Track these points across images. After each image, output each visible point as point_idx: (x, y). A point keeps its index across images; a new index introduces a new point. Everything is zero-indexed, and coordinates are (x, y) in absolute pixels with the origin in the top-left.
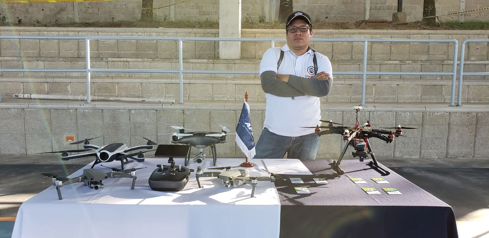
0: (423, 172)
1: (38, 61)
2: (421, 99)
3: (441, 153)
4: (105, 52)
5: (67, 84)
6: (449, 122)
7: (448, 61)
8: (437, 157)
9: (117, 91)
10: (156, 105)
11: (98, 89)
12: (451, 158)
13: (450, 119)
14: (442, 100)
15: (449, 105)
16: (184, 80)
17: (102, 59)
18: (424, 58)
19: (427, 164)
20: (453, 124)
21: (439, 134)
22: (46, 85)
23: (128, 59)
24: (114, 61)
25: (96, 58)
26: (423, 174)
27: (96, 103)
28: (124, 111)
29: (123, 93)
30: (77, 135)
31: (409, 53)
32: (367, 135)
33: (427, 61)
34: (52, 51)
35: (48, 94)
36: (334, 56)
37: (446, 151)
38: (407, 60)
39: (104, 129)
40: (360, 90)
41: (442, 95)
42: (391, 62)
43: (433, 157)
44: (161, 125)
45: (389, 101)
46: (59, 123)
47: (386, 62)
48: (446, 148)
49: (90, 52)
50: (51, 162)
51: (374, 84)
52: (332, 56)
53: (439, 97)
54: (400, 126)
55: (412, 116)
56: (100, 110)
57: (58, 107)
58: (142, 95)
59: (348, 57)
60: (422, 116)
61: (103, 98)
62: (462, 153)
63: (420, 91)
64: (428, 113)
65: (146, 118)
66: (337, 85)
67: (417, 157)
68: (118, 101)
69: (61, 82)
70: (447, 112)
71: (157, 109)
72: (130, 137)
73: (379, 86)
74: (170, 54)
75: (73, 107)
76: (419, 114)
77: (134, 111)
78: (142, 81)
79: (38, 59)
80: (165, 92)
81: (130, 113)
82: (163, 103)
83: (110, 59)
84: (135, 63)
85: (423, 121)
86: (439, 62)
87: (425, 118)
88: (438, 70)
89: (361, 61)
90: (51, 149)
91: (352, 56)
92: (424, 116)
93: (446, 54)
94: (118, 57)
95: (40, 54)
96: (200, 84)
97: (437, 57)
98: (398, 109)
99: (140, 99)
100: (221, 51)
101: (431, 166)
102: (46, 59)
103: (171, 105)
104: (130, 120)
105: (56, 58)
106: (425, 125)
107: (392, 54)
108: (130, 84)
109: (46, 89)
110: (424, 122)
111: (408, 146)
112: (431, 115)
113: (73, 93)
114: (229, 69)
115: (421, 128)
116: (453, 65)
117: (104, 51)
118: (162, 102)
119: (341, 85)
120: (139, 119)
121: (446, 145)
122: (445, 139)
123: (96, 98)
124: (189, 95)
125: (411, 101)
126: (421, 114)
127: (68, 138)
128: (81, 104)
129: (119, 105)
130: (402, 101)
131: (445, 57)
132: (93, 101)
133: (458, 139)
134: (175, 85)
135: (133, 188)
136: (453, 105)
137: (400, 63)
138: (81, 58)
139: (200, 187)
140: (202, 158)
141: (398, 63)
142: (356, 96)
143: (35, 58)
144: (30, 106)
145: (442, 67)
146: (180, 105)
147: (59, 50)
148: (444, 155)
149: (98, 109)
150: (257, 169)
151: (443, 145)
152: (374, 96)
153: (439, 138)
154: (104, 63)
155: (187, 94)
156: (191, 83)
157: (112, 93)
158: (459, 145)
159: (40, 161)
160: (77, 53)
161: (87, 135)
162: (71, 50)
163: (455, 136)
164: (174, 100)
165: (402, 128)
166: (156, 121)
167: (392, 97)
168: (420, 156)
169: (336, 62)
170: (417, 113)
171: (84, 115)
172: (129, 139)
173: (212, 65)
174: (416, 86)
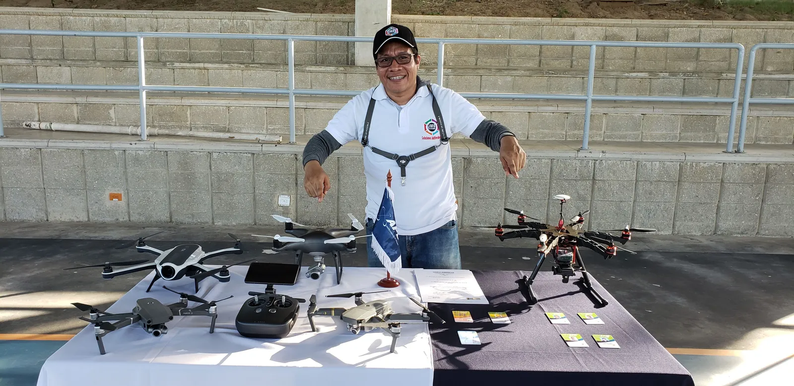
0: (675, 260)
1: (60, 65)
2: (681, 138)
3: (707, 227)
4: (170, 50)
5: (109, 107)
6: (722, 179)
7: (728, 74)
8: (700, 234)
9: (189, 119)
10: (251, 145)
11: (158, 116)
12: (722, 234)
13: (723, 174)
14: (713, 139)
15: (724, 150)
16: (298, 103)
17: (164, 64)
18: (690, 67)
19: (682, 245)
20: (729, 181)
21: (705, 197)
22: (75, 108)
23: (207, 65)
24: (183, 68)
25: (154, 62)
26: (675, 263)
27: (156, 140)
28: (201, 154)
29: (199, 123)
30: (126, 191)
31: (666, 58)
32: (575, 242)
33: (693, 73)
34: (83, 49)
35: (78, 123)
36: (542, 61)
37: (714, 225)
38: (661, 72)
39: (169, 183)
40: (581, 122)
41: (714, 131)
42: (634, 74)
43: (694, 233)
44: (260, 176)
45: (628, 140)
46: (97, 172)
47: (626, 74)
48: (715, 220)
49: (144, 51)
50: (87, 235)
51: (605, 112)
52: (540, 62)
53: (709, 135)
54: (628, 228)
55: (664, 168)
56: (162, 152)
57: (95, 147)
58: (229, 125)
59: (564, 64)
60: (678, 168)
61: (167, 132)
62: (739, 228)
63: (679, 125)
64: (689, 164)
65: (235, 166)
66: (546, 114)
67: (667, 232)
68: (191, 137)
69: (100, 103)
70: (721, 162)
71: (253, 152)
72: (212, 195)
73: (612, 116)
74: (276, 55)
75: (119, 147)
76: (674, 165)
77: (217, 154)
78: (229, 103)
79: (61, 63)
80: (266, 121)
81: (210, 158)
82: (262, 143)
83: (177, 64)
84: (218, 71)
85: (680, 176)
86: (714, 75)
87: (684, 171)
88: (711, 88)
89: (585, 72)
90: (87, 213)
91: (572, 62)
92: (682, 169)
93: (727, 61)
94: (190, 61)
95: (63, 53)
96: (322, 109)
97: (711, 65)
98: (640, 157)
99: (227, 135)
100: (358, 53)
101: (688, 250)
102: (73, 63)
103: (276, 146)
104: (211, 169)
105: (90, 62)
106: (683, 183)
107: (637, 60)
108: (209, 107)
109: (76, 115)
110: (683, 178)
111: (654, 215)
112: (694, 166)
113: (120, 122)
114: (370, 83)
115: (676, 187)
116: (735, 79)
117: (168, 49)
118: (262, 141)
119: (552, 114)
120: (225, 168)
121: (715, 215)
122: (714, 206)
123: (156, 131)
124: (305, 127)
125: (664, 141)
126: (678, 165)
127: (112, 197)
128: (132, 143)
129: (193, 145)
130: (649, 141)
131: (724, 65)
132: (150, 136)
133: (735, 205)
134: (282, 110)
135: (212, 332)
136: (730, 151)
137: (650, 76)
138: (129, 61)
139: (314, 330)
140: (319, 271)
141: (647, 75)
142: (576, 132)
143: (56, 61)
144: (50, 144)
145: (719, 83)
146: (291, 146)
147: (95, 46)
148: (711, 231)
149: (158, 150)
150: (404, 292)
151: (711, 214)
152: (604, 132)
153: (704, 203)
154: (168, 70)
155: (301, 125)
156: (308, 107)
157: (182, 121)
158: (736, 215)
159: (69, 234)
160: (124, 53)
161: (143, 191)
162: (115, 48)
163: (730, 201)
164: (281, 137)
165: (631, 230)
166: (252, 171)
167: (633, 134)
168: (673, 232)
169: (544, 73)
170: (671, 163)
171: (137, 160)
172: (210, 199)
173: (342, 76)
174: (673, 116)
